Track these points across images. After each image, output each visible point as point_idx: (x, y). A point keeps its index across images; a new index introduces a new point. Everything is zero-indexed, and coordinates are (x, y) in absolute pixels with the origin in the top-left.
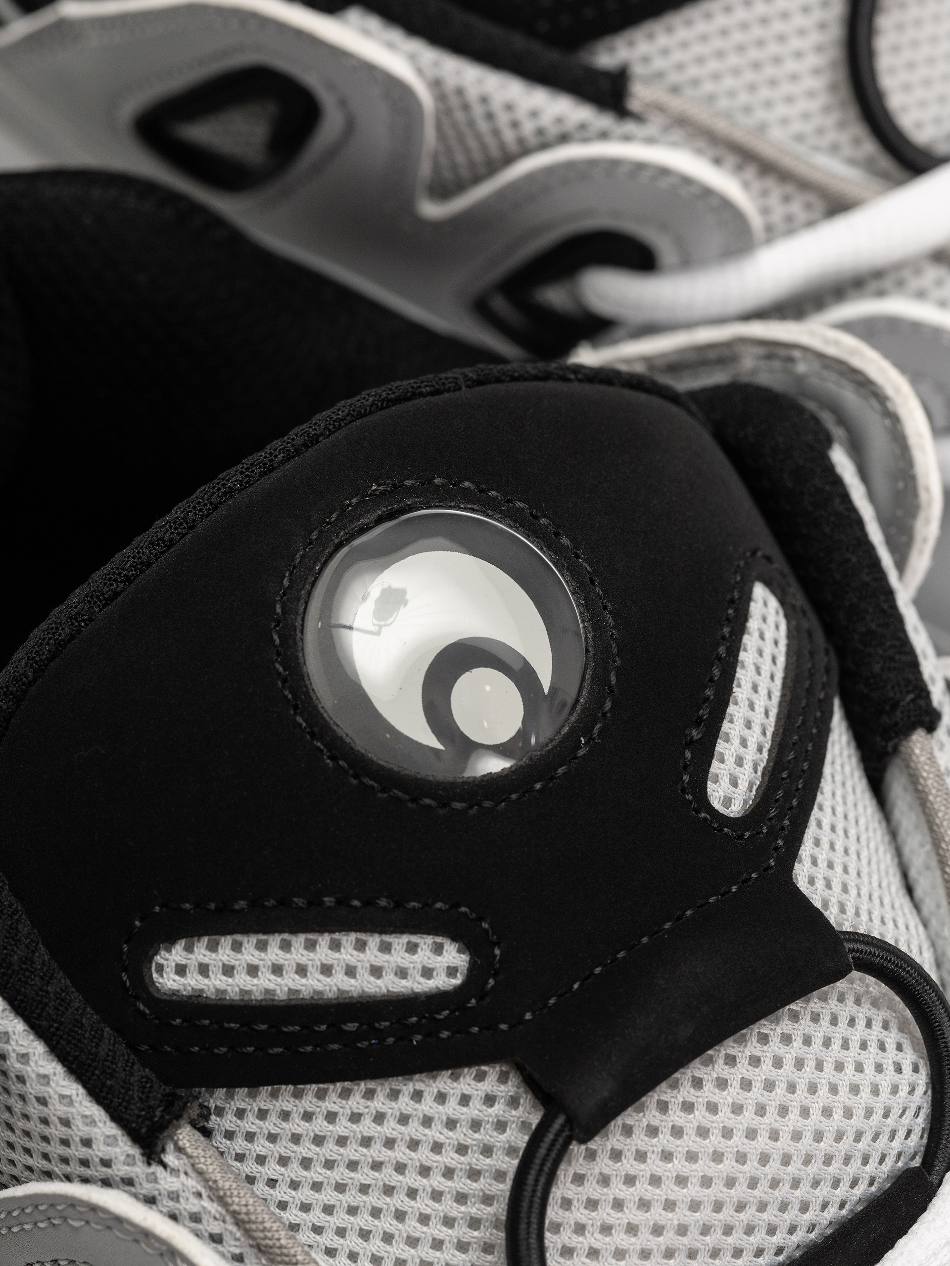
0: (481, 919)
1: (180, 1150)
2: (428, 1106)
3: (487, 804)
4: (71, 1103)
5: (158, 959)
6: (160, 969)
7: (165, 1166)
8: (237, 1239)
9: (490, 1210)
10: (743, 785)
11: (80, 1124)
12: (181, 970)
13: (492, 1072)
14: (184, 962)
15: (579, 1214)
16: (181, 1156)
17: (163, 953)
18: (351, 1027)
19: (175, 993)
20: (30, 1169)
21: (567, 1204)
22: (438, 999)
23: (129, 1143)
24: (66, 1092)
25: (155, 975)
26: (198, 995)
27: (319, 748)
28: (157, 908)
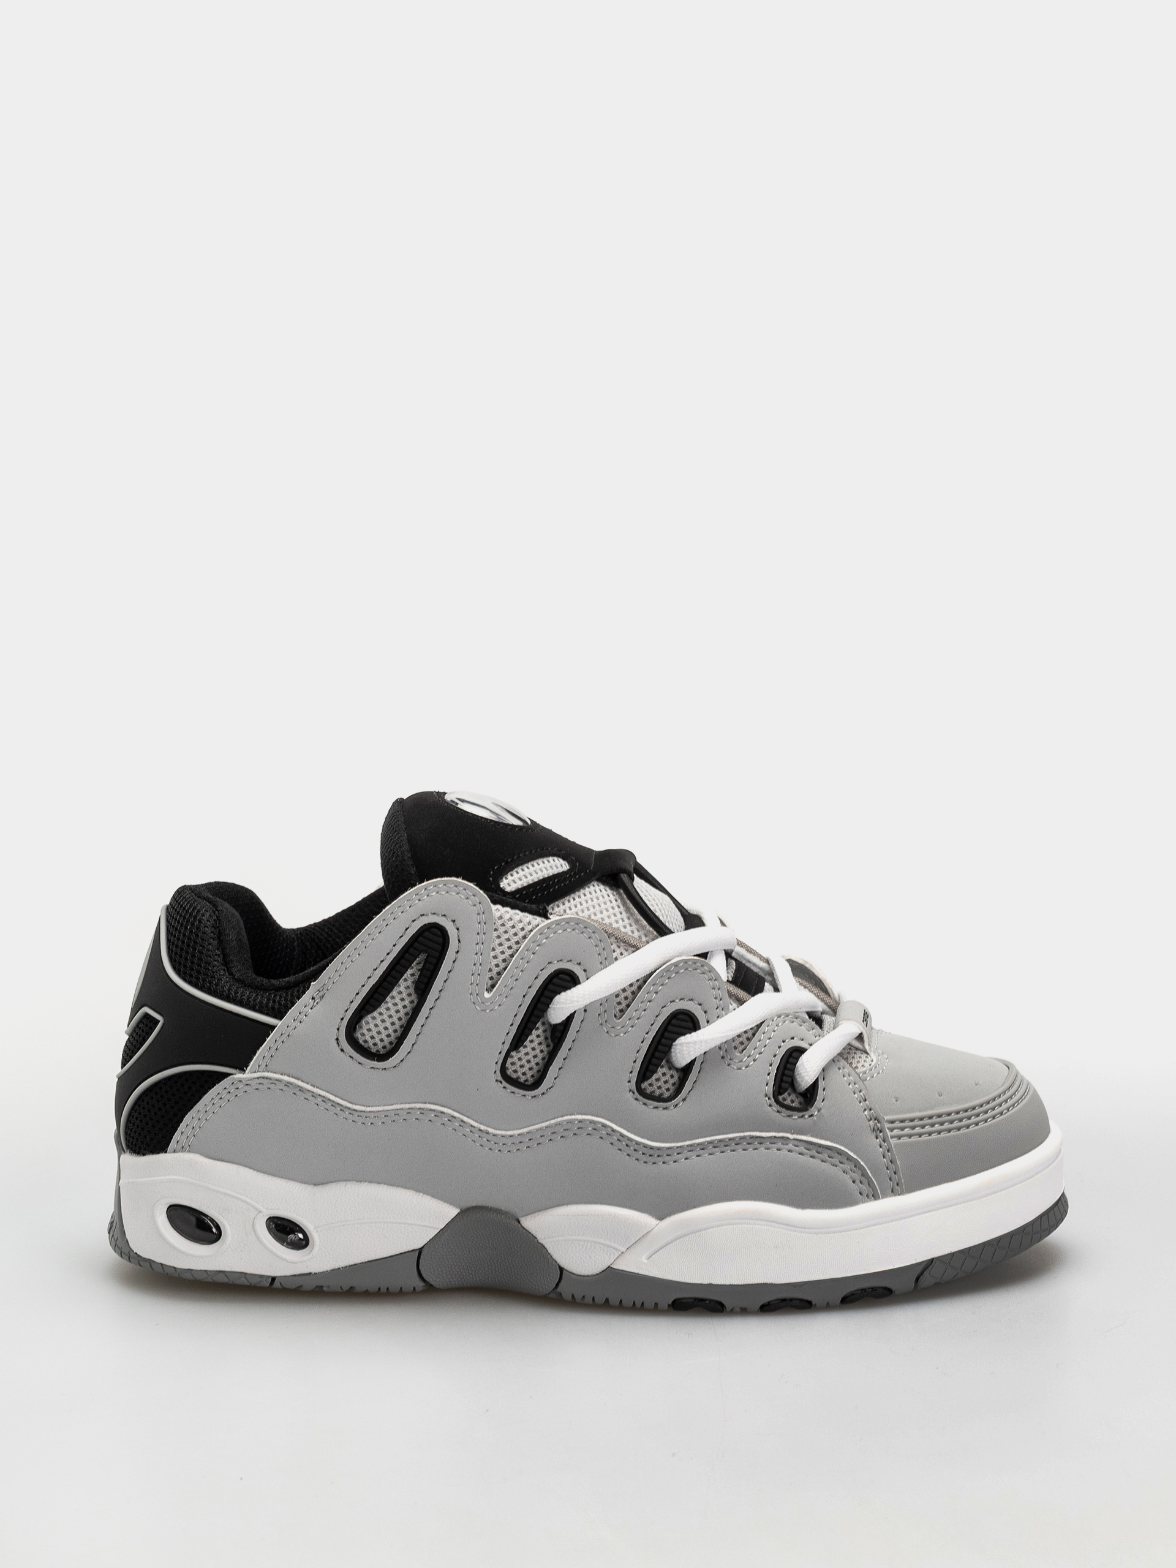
5: (502, 886)
11: (524, 919)
12: (509, 884)
13: (594, 883)
14: (508, 882)
16: (554, 915)
17: (502, 884)
25: (508, 891)
28: (491, 872)
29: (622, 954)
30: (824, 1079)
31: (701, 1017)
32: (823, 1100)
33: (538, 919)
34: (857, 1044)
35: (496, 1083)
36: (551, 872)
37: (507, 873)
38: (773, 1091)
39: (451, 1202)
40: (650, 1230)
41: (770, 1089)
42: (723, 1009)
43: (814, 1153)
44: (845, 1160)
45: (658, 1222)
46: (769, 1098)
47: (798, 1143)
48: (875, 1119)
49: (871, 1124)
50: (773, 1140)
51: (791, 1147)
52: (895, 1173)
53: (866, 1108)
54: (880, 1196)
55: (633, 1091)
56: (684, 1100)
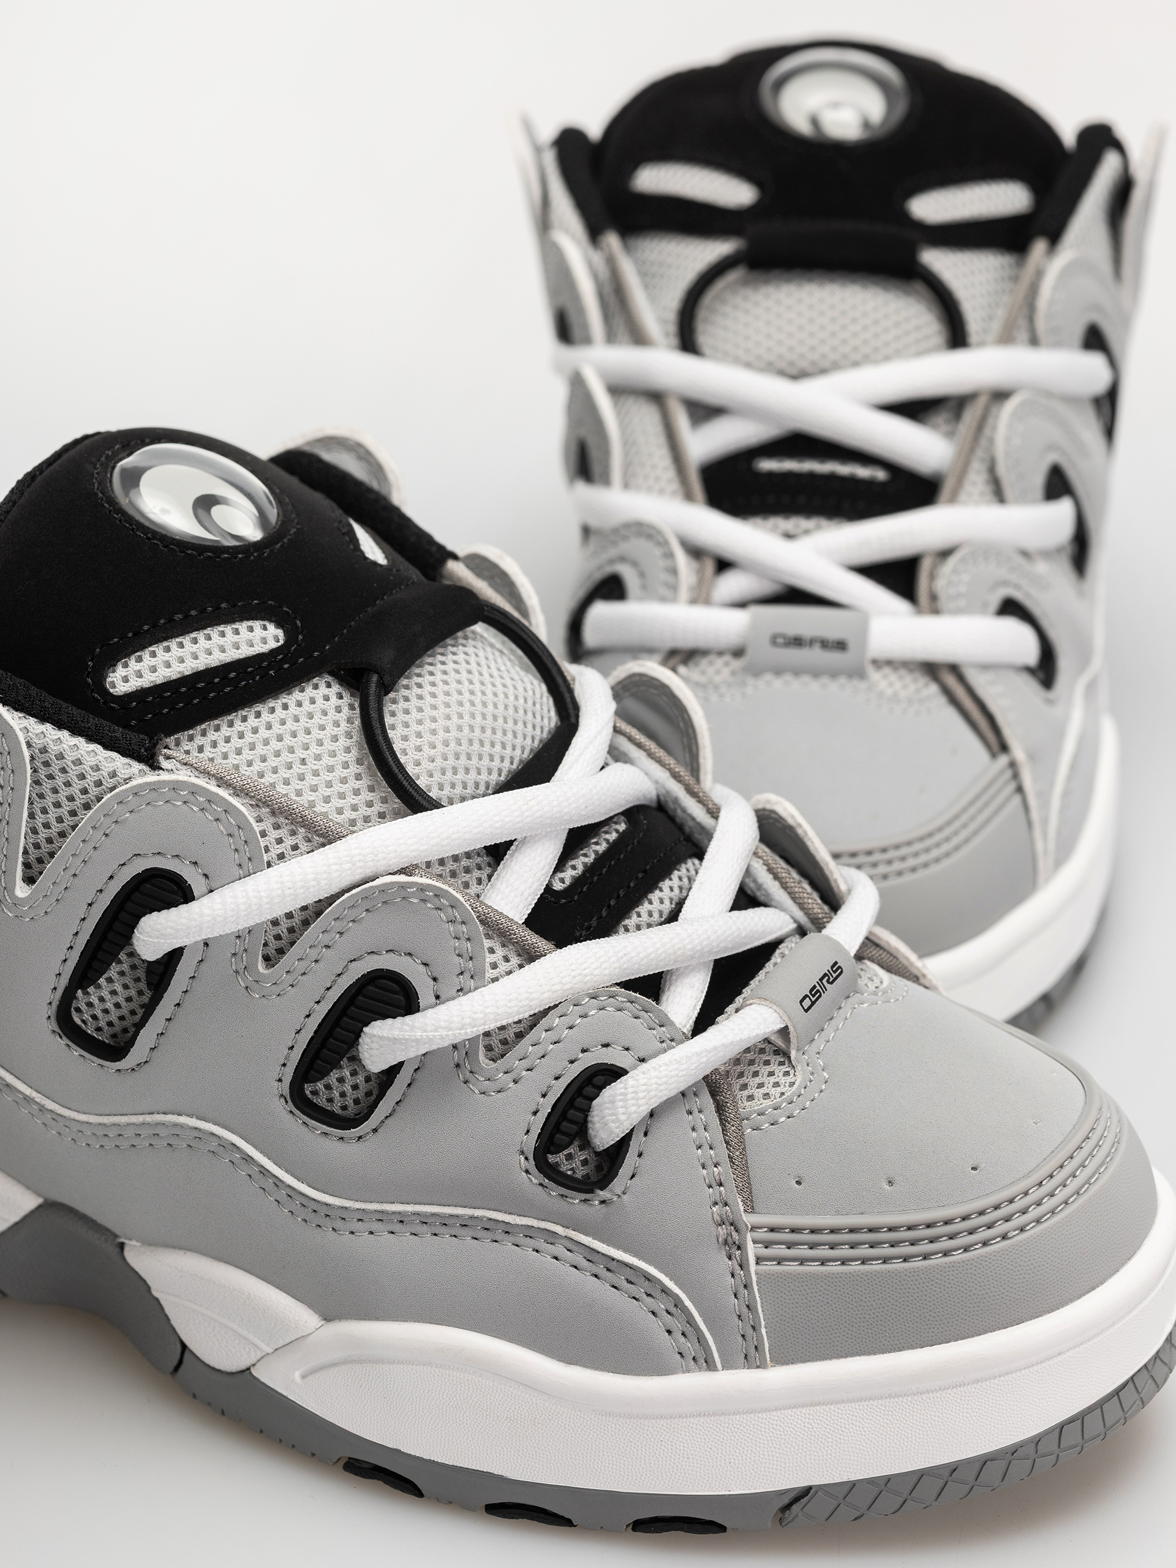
0: (280, 609)
1: (168, 759)
4: (96, 755)
5: (109, 680)
6: (113, 684)
7: (163, 769)
9: (353, 740)
11: (105, 764)
12: (126, 680)
13: (321, 681)
14: (125, 674)
15: (402, 718)
16: (171, 760)
17: (111, 675)
18: (233, 675)
19: (126, 692)
22: (273, 652)
23: (138, 764)
24: (89, 749)
25: (111, 690)
26: (140, 687)
27: (156, 544)
28: (98, 650)
29: (295, 848)
30: (646, 1134)
31: (424, 989)
32: (633, 1176)
33: (137, 767)
34: (780, 1043)
35: (52, 1036)
36: (245, 652)
37: (128, 655)
38: (535, 1147)
39: (30, 1186)
40: (305, 1334)
41: (531, 1141)
42: (472, 977)
43: (601, 1270)
44: (656, 1293)
45: (323, 1322)
46: (526, 1158)
47: (574, 1246)
48: (732, 1224)
49: (722, 1231)
50: (529, 1233)
51: (560, 1250)
52: (753, 1328)
53: (718, 1199)
54: (719, 1365)
55: (285, 1098)
56: (375, 1130)
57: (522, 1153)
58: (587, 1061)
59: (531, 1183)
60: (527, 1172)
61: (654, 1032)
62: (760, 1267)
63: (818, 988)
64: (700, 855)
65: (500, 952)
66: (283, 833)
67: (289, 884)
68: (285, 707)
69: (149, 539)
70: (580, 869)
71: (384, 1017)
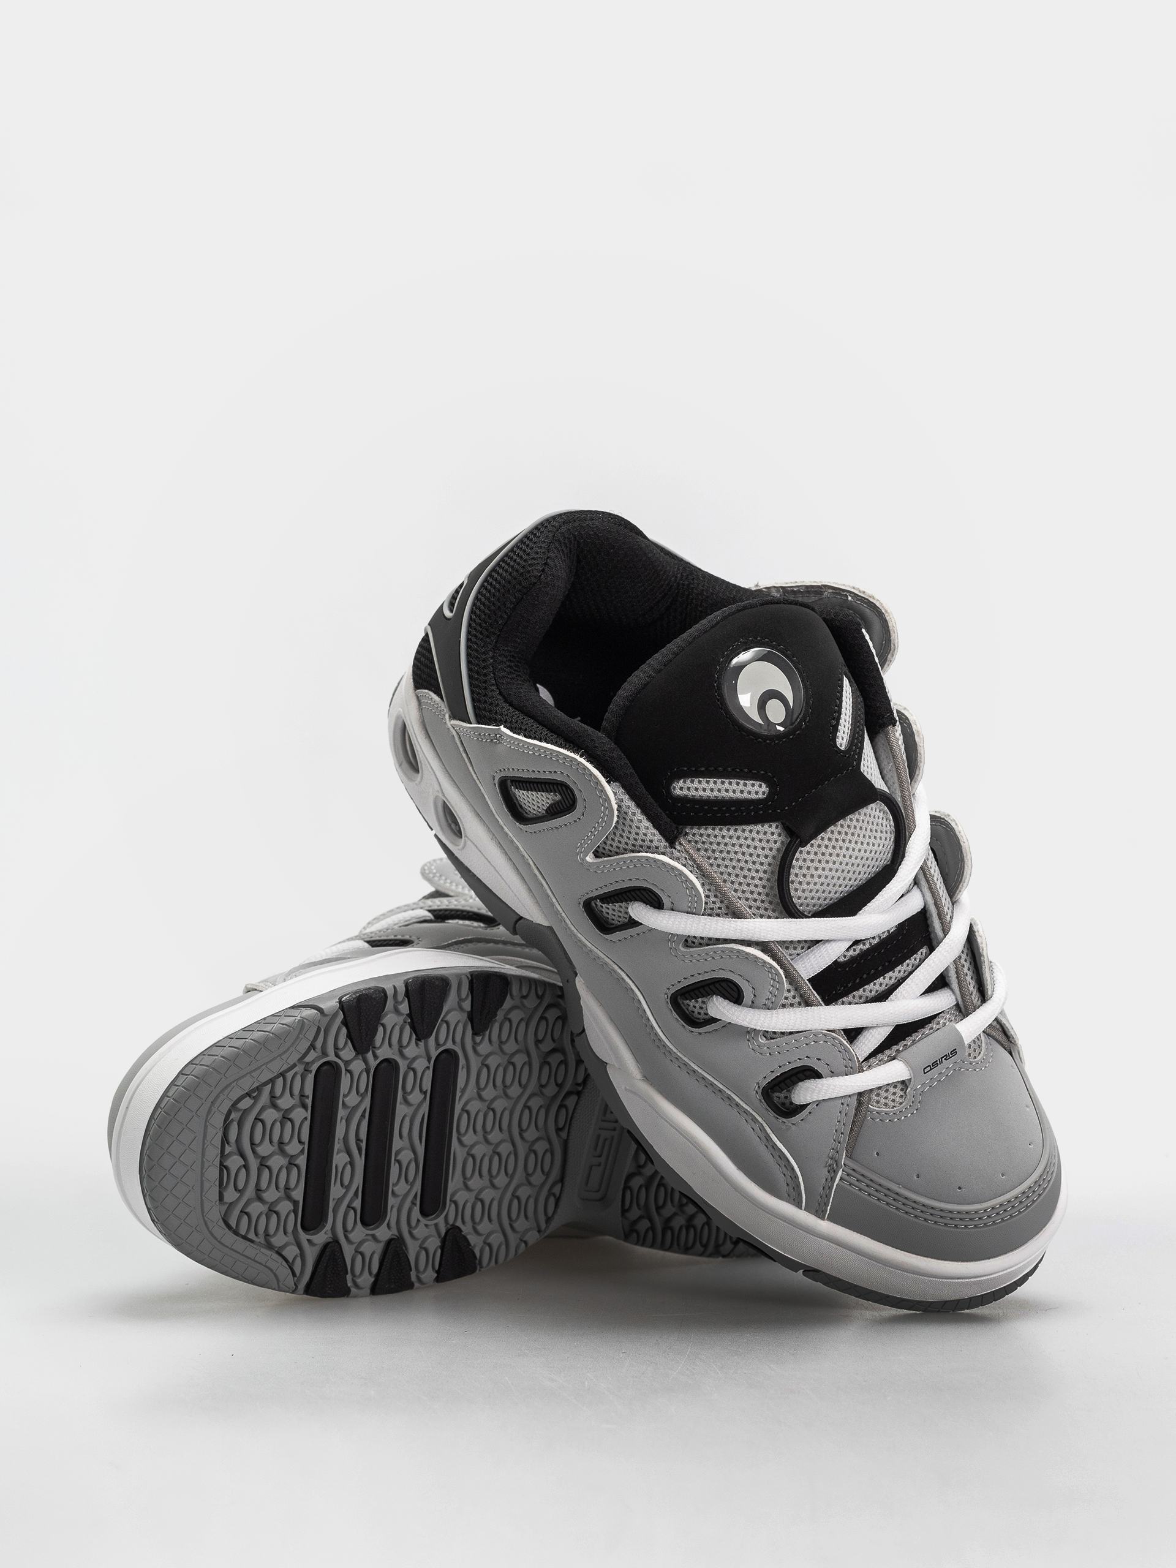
0: (774, 777)
1: (680, 844)
2: (739, 833)
3: (776, 742)
4: (648, 829)
6: (674, 788)
7: (675, 849)
8: (697, 872)
10: (845, 740)
11: (650, 835)
12: (681, 789)
13: (774, 824)
15: (801, 863)
16: (681, 846)
18: (733, 809)
19: (678, 795)
20: (604, 854)
21: (797, 860)
22: (759, 801)
23: (665, 842)
24: (646, 825)
26: (686, 796)
27: (729, 722)
28: (676, 769)
31: (748, 998)
32: (801, 1121)
35: (580, 906)
36: (745, 796)
37: (688, 777)
38: (765, 1085)
40: (634, 1076)
41: (764, 1083)
44: (788, 1168)
46: (759, 1087)
47: (762, 1129)
48: (836, 1161)
49: (830, 1162)
50: (746, 1112)
51: (756, 1127)
52: (825, 1204)
53: (835, 1148)
54: (803, 1208)
55: (668, 996)
56: (700, 1034)
57: (758, 1083)
58: (807, 1062)
59: (757, 1098)
60: (757, 1092)
61: (845, 1061)
62: (841, 1183)
63: (938, 1062)
64: (932, 949)
65: (792, 993)
66: (718, 900)
67: (707, 930)
68: (751, 831)
69: (727, 718)
70: (858, 952)
71: (725, 998)
